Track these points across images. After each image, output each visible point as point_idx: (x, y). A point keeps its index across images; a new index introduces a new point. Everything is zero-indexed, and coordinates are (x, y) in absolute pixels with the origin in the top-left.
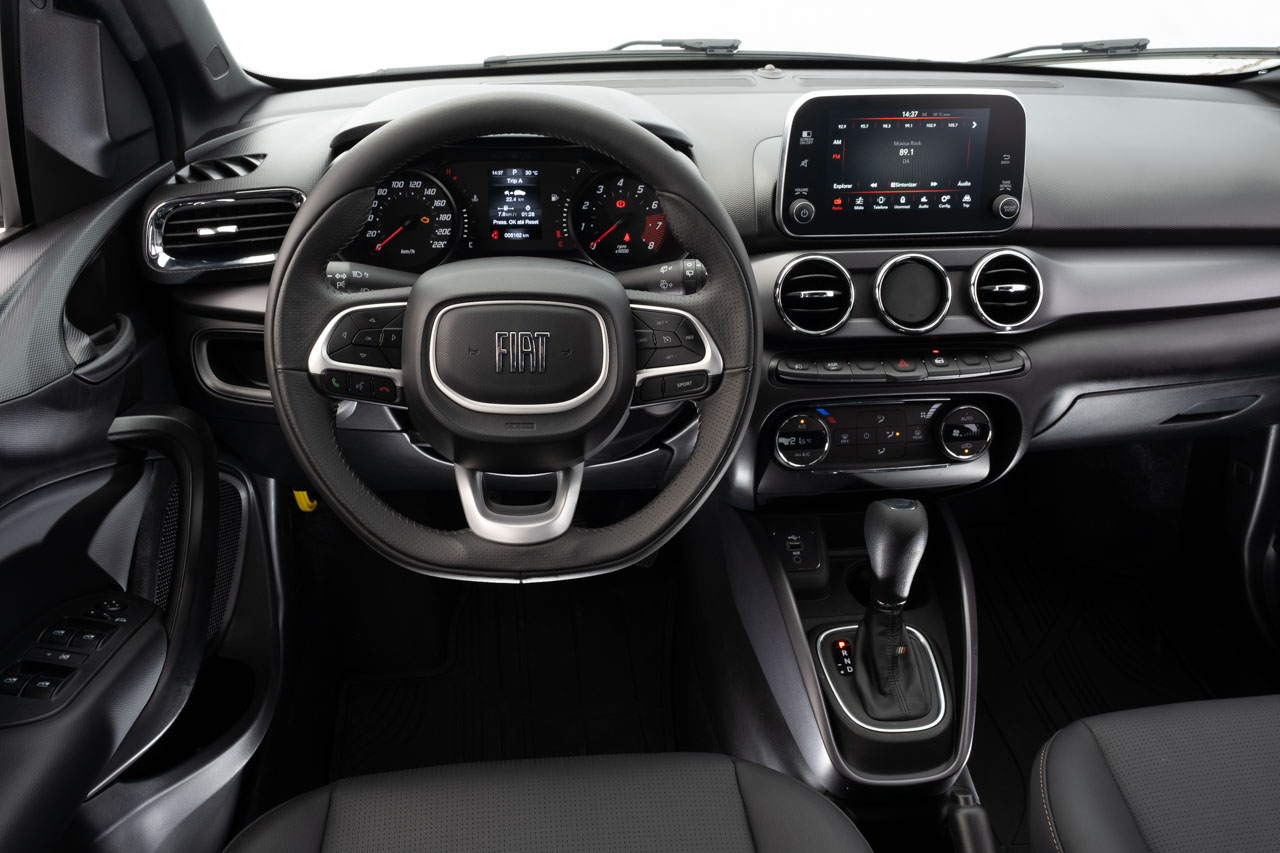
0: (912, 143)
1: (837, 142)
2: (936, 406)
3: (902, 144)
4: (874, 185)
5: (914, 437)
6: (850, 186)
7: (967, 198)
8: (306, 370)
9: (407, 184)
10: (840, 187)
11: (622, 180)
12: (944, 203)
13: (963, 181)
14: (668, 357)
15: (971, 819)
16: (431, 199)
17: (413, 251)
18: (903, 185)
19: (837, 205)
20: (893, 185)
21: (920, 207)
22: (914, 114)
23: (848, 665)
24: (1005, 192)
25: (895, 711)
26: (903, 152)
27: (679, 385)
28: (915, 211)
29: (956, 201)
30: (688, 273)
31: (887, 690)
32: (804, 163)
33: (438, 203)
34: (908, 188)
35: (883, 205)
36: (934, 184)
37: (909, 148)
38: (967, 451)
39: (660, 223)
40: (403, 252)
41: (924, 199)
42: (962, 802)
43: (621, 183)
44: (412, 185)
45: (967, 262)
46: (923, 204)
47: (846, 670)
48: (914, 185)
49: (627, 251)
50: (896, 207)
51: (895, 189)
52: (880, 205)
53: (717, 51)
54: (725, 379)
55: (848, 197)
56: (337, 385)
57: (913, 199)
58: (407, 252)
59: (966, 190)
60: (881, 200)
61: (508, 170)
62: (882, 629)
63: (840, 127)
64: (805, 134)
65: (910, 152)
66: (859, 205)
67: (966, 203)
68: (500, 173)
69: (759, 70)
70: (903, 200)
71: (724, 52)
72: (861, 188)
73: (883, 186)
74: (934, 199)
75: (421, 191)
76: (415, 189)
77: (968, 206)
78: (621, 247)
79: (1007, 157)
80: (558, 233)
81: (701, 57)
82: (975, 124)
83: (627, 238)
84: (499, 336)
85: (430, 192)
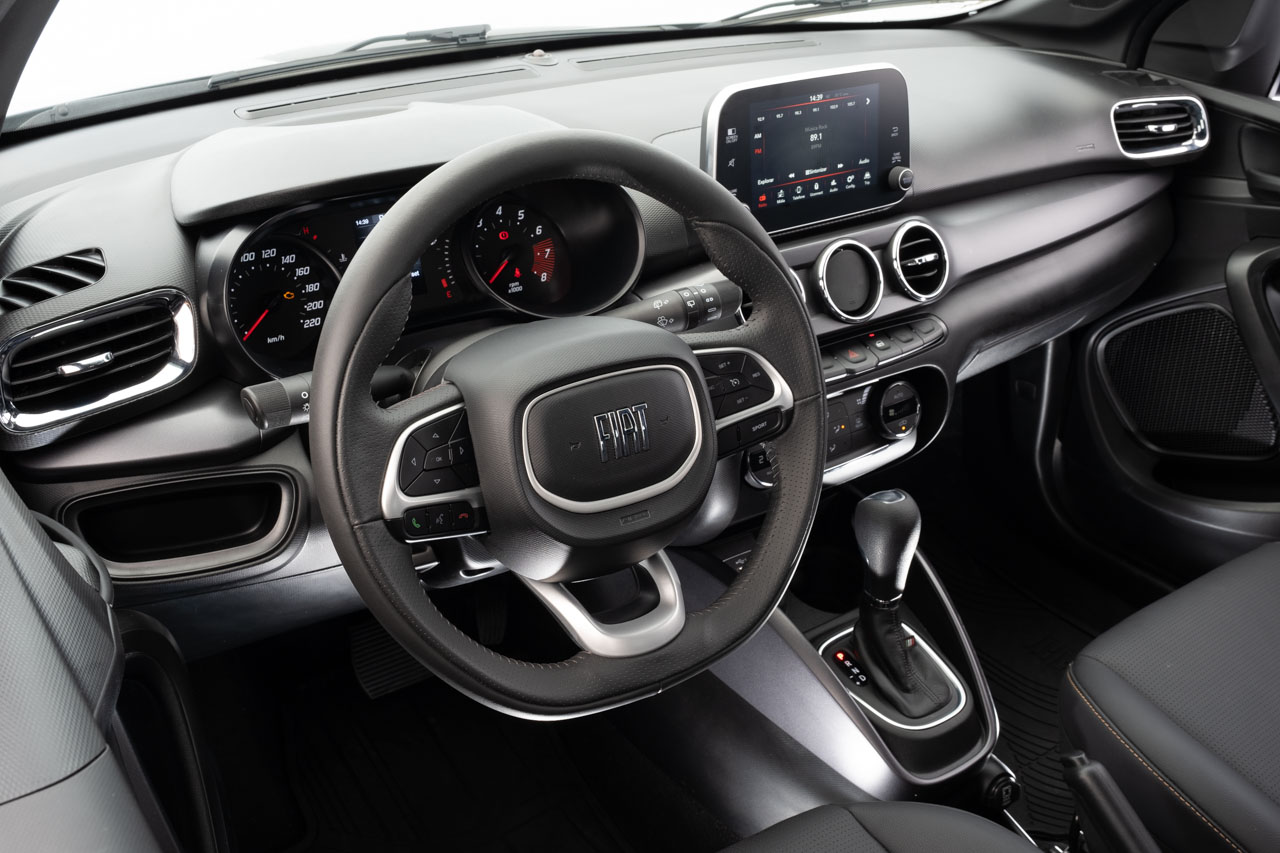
0: (820, 127)
1: (758, 136)
2: (867, 390)
3: (813, 129)
4: (792, 176)
5: (857, 426)
6: (772, 180)
7: (867, 175)
8: (381, 517)
9: (259, 255)
10: (763, 182)
11: (500, 208)
12: (850, 184)
13: (863, 160)
14: (739, 401)
15: (1093, 776)
16: (291, 267)
17: (282, 337)
18: (816, 171)
19: (763, 202)
20: (808, 172)
21: (831, 191)
22: (820, 96)
23: (858, 674)
24: (897, 164)
25: (927, 704)
26: (813, 137)
27: (754, 429)
28: (827, 197)
29: (859, 180)
30: (689, 304)
31: (909, 686)
32: (731, 163)
33: (301, 272)
34: (820, 174)
35: (800, 194)
36: (840, 166)
37: (818, 132)
38: (904, 428)
39: (548, 250)
40: (269, 341)
41: (833, 183)
42: (1078, 763)
43: (499, 212)
44: (265, 256)
45: (884, 240)
46: (833, 187)
47: (860, 681)
48: (825, 169)
49: (520, 289)
50: (812, 195)
51: (811, 176)
52: (798, 195)
53: (469, 40)
54: (796, 412)
55: (771, 191)
56: (418, 526)
57: (825, 186)
58: (275, 339)
59: (866, 168)
60: (799, 189)
61: (374, 217)
62: (888, 626)
63: (759, 119)
64: (730, 132)
65: (819, 137)
66: (781, 198)
67: (867, 180)
68: (366, 221)
69: (527, 56)
70: (816, 187)
71: (476, 39)
72: (782, 182)
73: (800, 175)
74: (842, 182)
75: (276, 260)
76: (270, 260)
77: (868, 183)
78: (513, 285)
79: (896, 129)
80: (444, 282)
81: (452, 48)
82: (868, 100)
83: (517, 272)
84: (598, 419)
85: (289, 259)
